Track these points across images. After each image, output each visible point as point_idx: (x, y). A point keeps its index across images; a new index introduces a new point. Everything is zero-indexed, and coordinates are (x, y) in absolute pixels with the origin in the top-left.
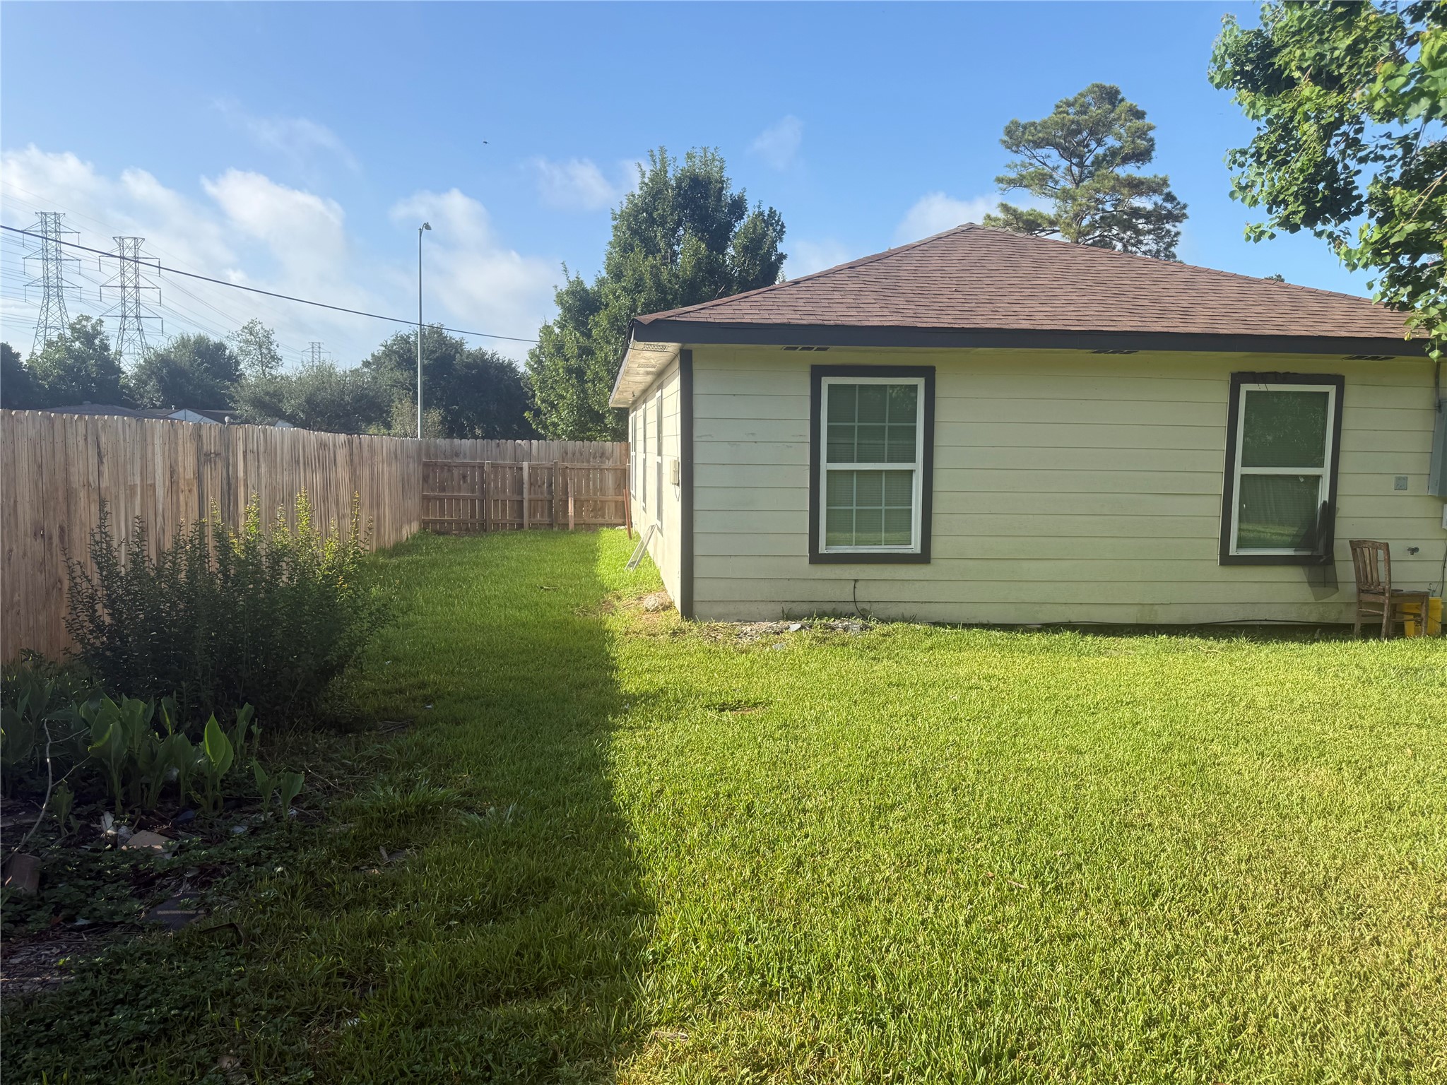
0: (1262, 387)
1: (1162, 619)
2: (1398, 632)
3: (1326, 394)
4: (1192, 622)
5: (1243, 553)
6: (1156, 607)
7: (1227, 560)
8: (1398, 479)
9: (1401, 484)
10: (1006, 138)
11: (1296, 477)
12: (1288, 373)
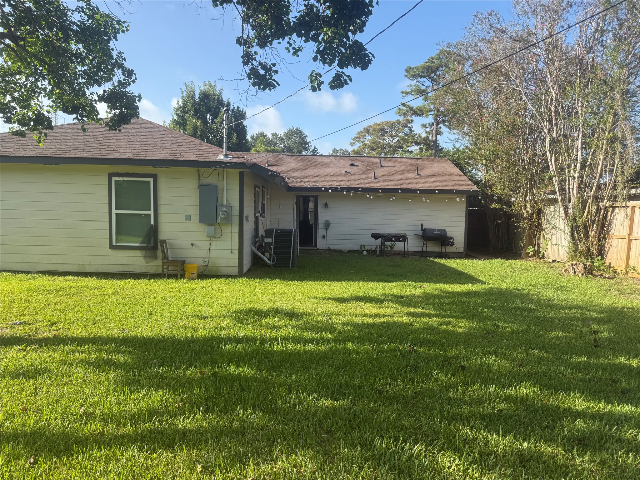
0: (121, 179)
1: (88, 270)
2: (183, 276)
3: (150, 182)
4: (101, 271)
5: (118, 244)
6: (85, 266)
7: (112, 247)
8: (186, 216)
9: (188, 218)
10: (406, 74)
11: (141, 215)
12: (133, 173)
